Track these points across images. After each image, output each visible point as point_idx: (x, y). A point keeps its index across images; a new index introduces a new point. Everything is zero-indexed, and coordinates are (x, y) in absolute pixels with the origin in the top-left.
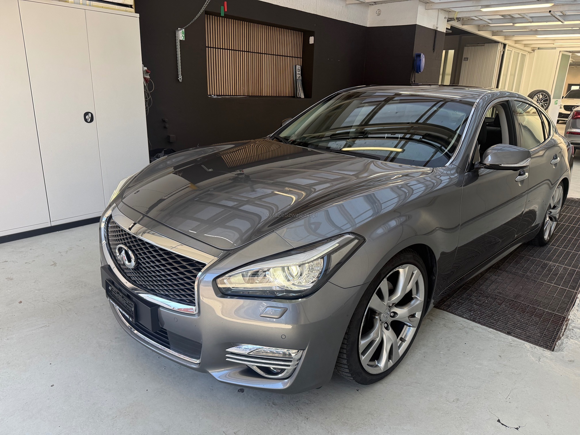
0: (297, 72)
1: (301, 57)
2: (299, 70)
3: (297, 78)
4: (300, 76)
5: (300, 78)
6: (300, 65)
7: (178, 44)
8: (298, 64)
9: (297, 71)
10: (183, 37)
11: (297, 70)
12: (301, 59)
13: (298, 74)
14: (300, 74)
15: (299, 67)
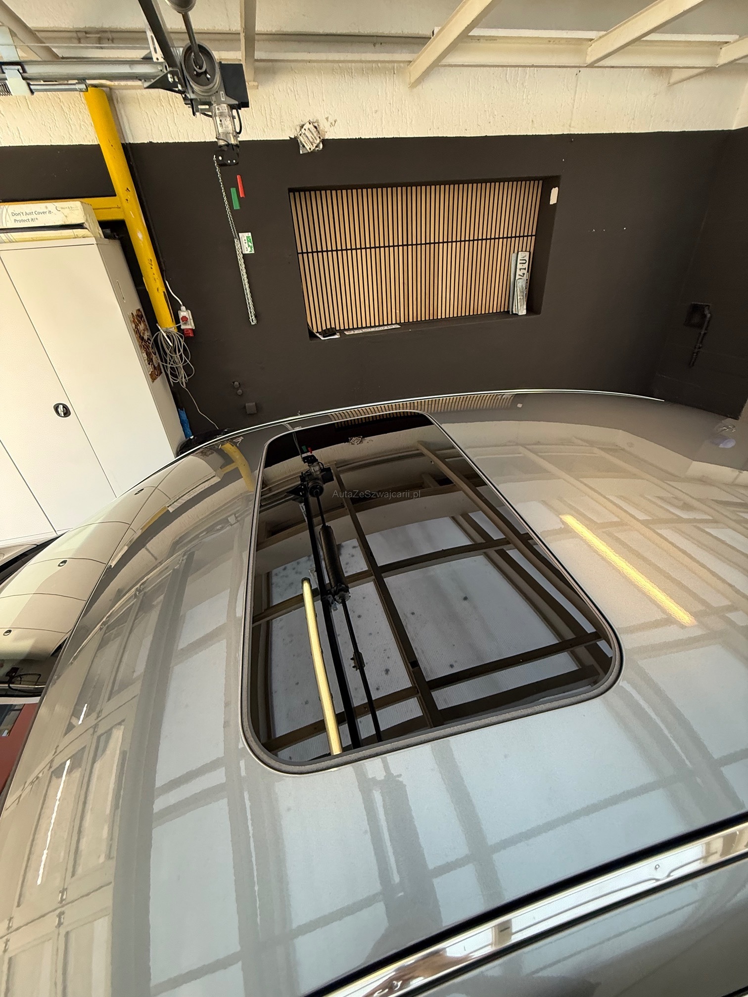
0: (519, 266)
1: (534, 234)
2: (525, 262)
3: (517, 277)
4: (525, 272)
5: (525, 275)
6: (528, 250)
7: (241, 262)
8: (524, 249)
9: (518, 263)
10: (251, 248)
11: (519, 261)
12: (534, 238)
13: (520, 269)
14: (525, 269)
15: (524, 256)
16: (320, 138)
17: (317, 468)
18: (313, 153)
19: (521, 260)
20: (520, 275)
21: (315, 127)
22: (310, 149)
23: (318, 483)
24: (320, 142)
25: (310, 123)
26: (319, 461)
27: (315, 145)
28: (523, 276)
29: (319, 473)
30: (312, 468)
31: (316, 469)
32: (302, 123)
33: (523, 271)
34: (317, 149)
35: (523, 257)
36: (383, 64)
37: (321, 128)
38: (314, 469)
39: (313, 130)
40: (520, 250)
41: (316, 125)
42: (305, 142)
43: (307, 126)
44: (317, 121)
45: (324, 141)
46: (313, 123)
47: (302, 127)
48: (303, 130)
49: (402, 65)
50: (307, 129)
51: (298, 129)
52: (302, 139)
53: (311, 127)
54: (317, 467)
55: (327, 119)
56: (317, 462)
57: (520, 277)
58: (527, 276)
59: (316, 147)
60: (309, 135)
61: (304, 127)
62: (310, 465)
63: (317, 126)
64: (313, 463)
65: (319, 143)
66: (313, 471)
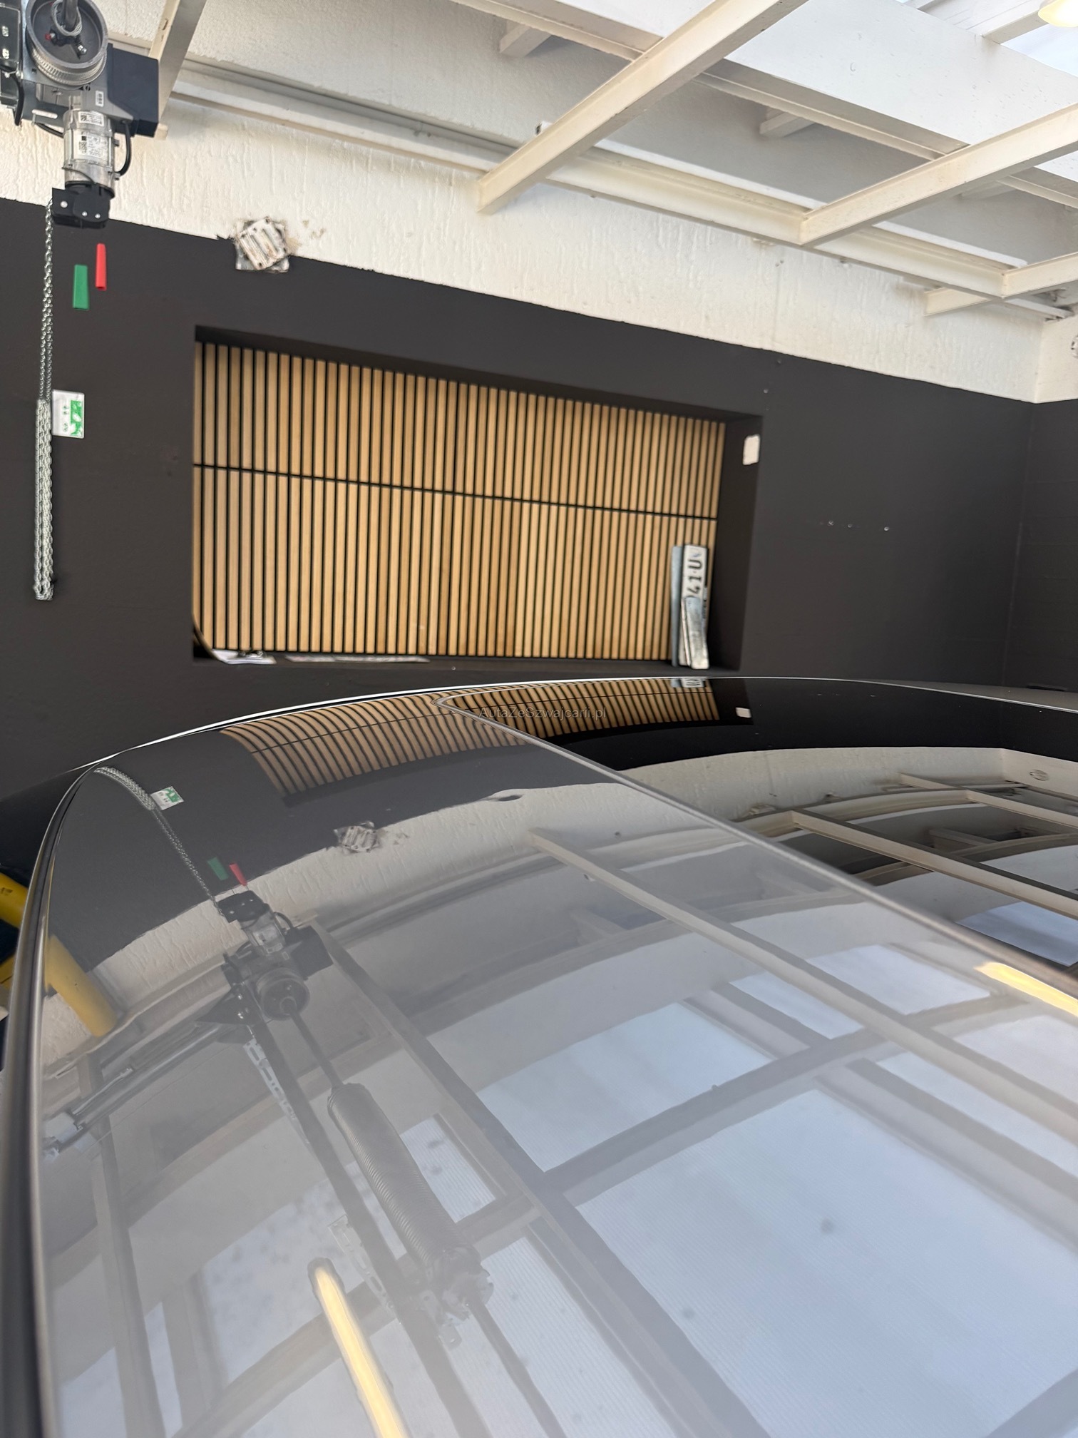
0: (688, 572)
1: (714, 514)
2: (697, 565)
3: (685, 593)
4: (701, 584)
5: (701, 592)
6: (703, 542)
7: (44, 452)
8: (696, 540)
9: (686, 566)
10: (77, 425)
11: (687, 563)
12: (713, 523)
13: (690, 578)
14: (699, 579)
15: (696, 554)
16: (285, 250)
17: (271, 933)
18: (263, 274)
19: (691, 561)
20: (690, 590)
21: (279, 231)
22: (260, 265)
23: (288, 976)
24: (285, 257)
25: (267, 221)
26: (273, 910)
27: (272, 261)
28: (696, 593)
29: (279, 947)
30: (257, 935)
31: (266, 935)
32: (250, 218)
33: (695, 583)
34: (275, 268)
35: (696, 556)
36: (431, 164)
37: (291, 234)
38: (262, 937)
39: (275, 235)
40: (688, 540)
41: (280, 227)
42: (251, 250)
43: (261, 224)
44: (283, 222)
45: (292, 259)
46: (274, 223)
47: (249, 223)
48: (250, 230)
49: (467, 174)
50: (259, 230)
51: (240, 225)
52: (245, 244)
53: (269, 227)
54: (273, 928)
55: (306, 223)
56: (269, 914)
57: (691, 593)
58: (703, 594)
59: (275, 264)
60: (263, 240)
61: (254, 225)
62: (247, 923)
63: (283, 231)
64: (256, 917)
65: (282, 260)
66: (261, 942)
